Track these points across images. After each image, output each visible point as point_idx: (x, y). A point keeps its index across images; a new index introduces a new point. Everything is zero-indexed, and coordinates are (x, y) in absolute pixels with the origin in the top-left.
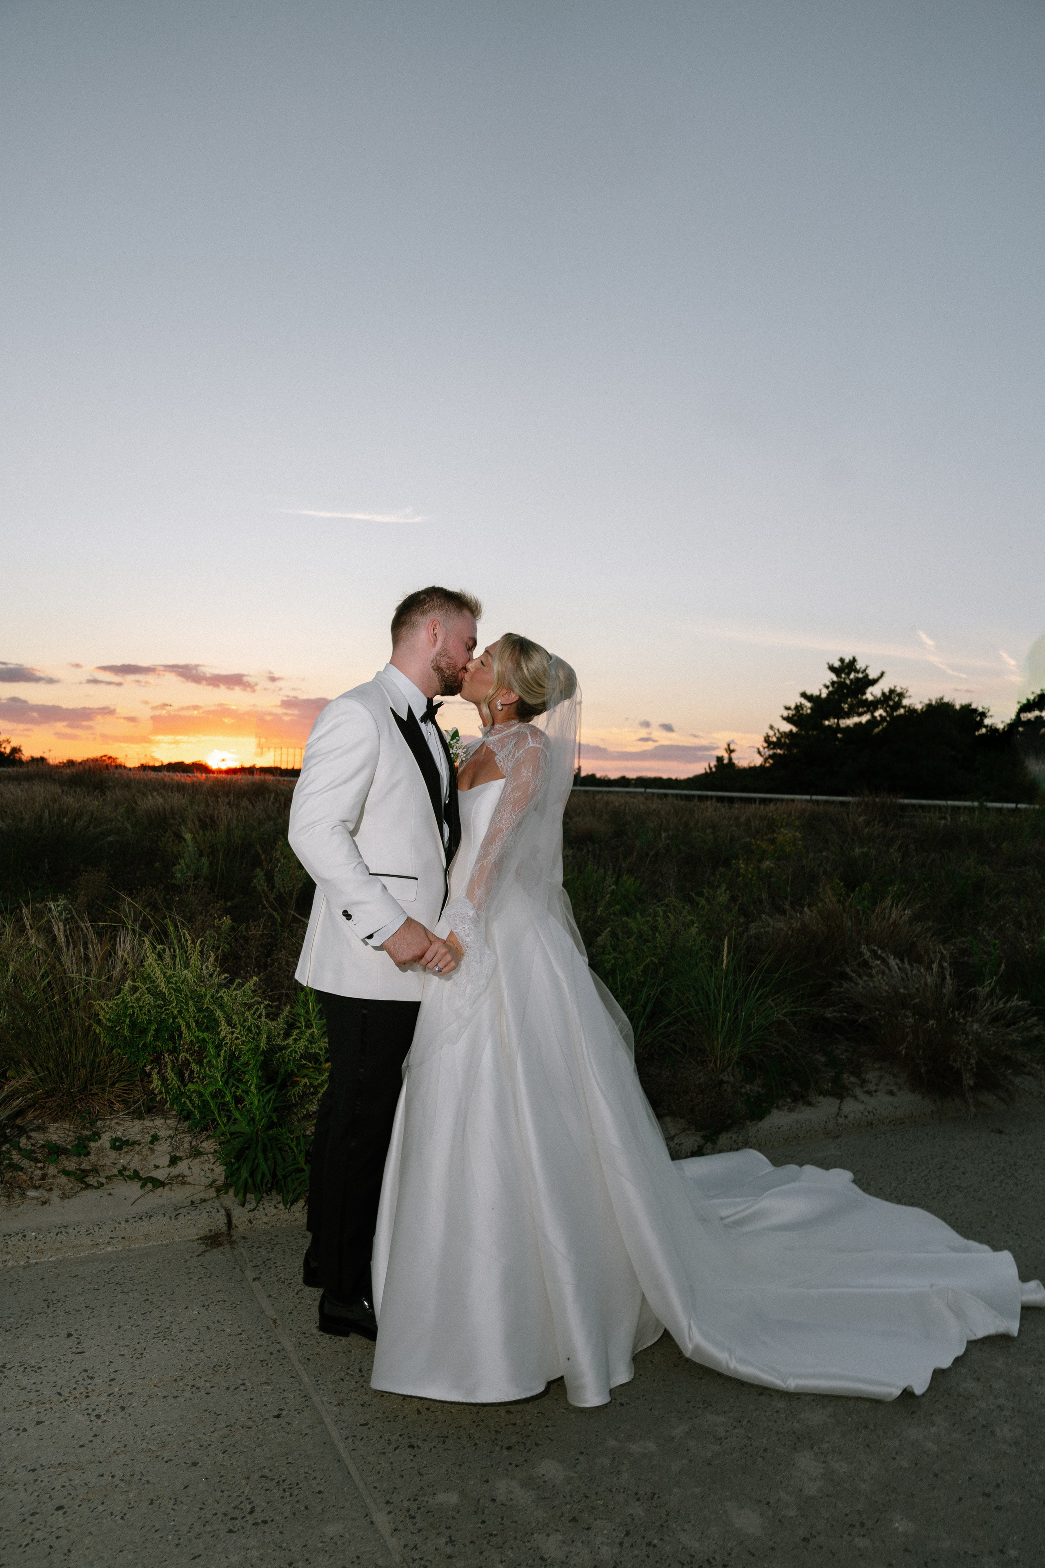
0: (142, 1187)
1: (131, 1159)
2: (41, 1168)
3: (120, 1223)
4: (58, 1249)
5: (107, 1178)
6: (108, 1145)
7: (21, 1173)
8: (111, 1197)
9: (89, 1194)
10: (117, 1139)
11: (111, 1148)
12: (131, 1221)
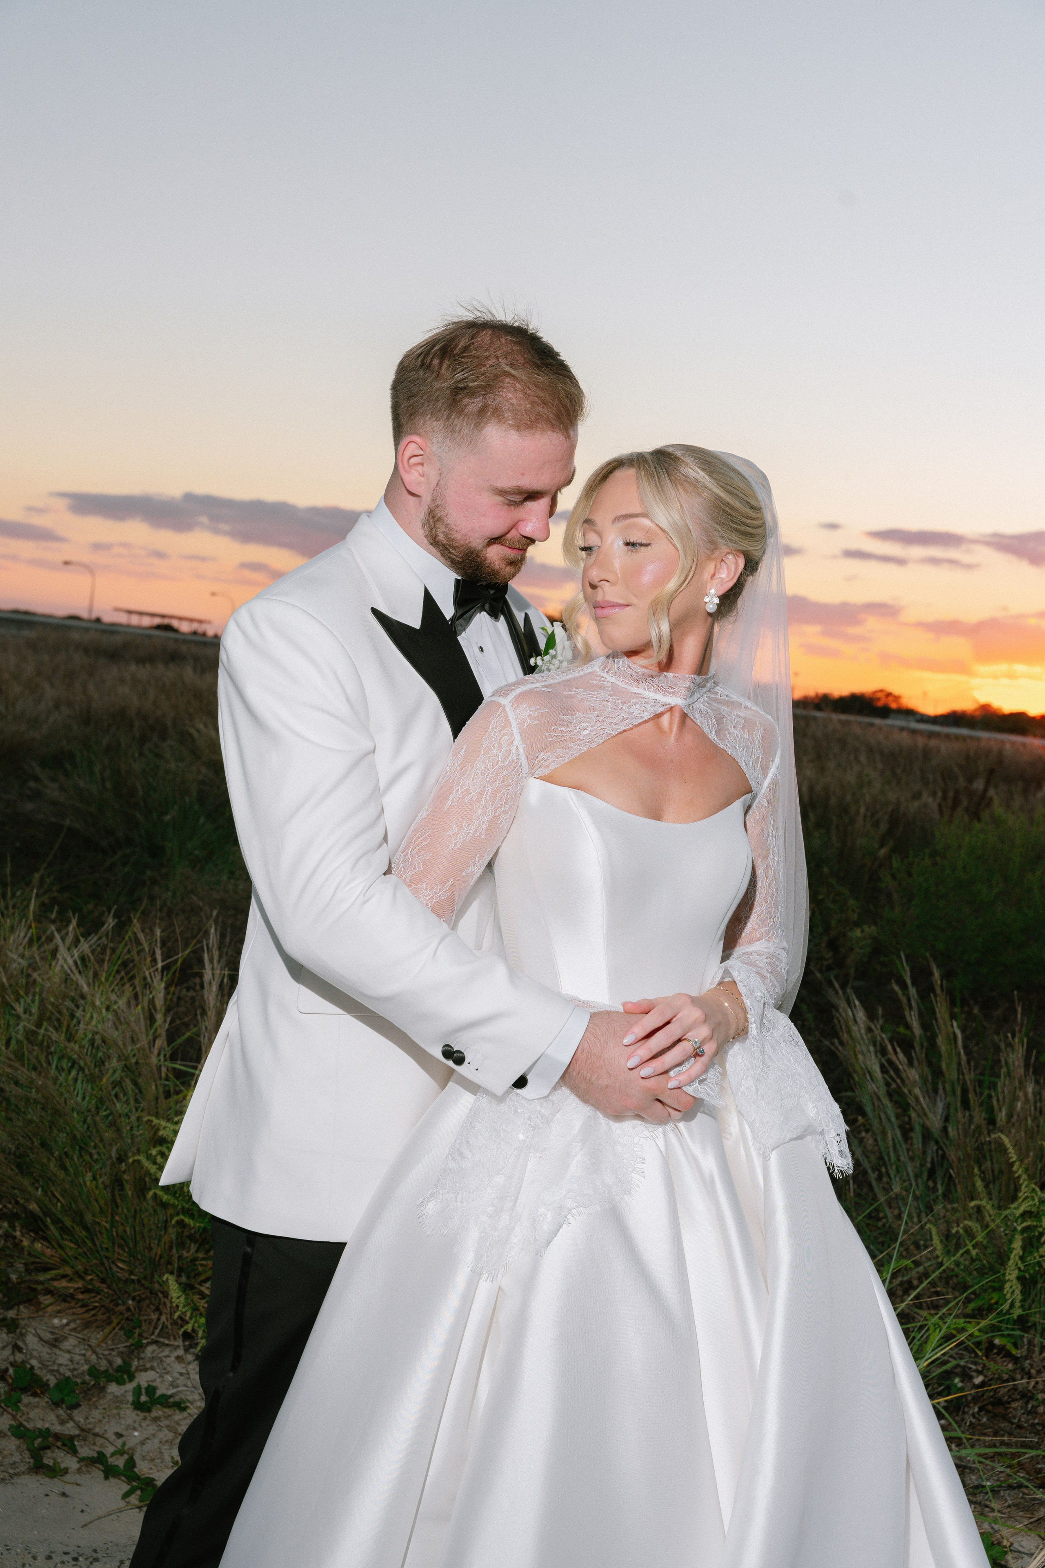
0: (126, 1496)
1: (154, 1435)
3: (34, 1558)
5: (81, 1460)
6: (130, 1398)
8: (63, 1499)
9: (34, 1485)
10: (151, 1390)
11: (133, 1403)
12: (57, 1559)
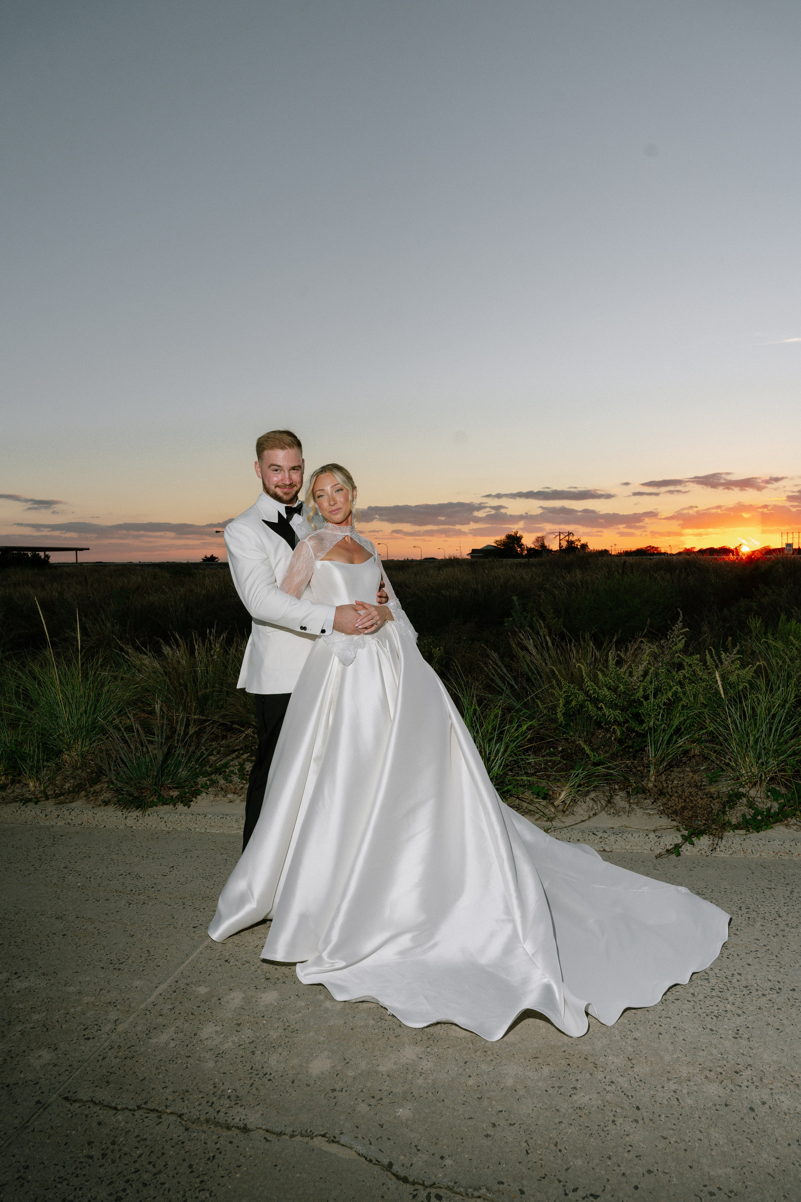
2: (244, 784)
4: (221, 827)
7: (231, 784)
